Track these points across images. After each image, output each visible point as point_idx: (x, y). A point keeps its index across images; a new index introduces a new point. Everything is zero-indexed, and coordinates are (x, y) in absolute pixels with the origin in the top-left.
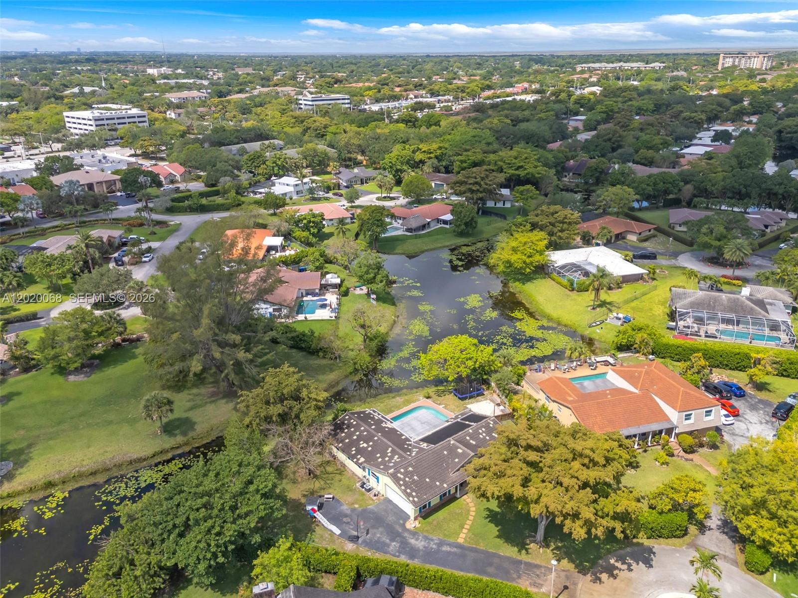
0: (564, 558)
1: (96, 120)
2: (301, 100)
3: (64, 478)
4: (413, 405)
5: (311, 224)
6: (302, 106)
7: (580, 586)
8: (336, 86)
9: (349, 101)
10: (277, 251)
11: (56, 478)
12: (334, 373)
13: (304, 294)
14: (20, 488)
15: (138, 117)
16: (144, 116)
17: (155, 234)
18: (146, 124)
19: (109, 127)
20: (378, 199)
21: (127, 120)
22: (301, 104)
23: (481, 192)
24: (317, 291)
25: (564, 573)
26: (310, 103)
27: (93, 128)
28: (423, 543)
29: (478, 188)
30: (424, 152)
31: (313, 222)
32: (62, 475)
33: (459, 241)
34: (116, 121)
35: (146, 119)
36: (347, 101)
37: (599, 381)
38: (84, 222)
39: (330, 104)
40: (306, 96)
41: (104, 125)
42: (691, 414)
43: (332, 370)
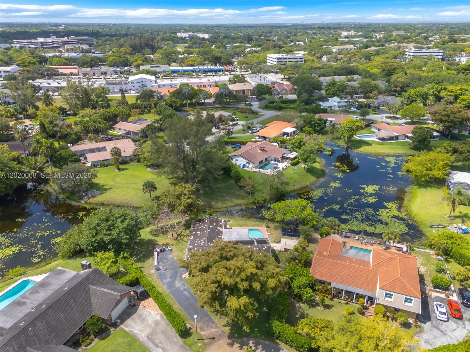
0: (229, 326)
1: (278, 59)
2: (407, 52)
3: (109, 204)
4: (256, 228)
5: (317, 125)
6: (407, 56)
7: (221, 342)
8: (449, 43)
9: (442, 54)
10: (288, 136)
11: (106, 203)
12: (243, 200)
13: (273, 159)
14: (94, 202)
15: (299, 58)
16: (303, 58)
17: (247, 117)
18: (303, 62)
19: (283, 63)
20: (387, 117)
21: (293, 60)
22: (406, 55)
23: (449, 122)
24: (280, 159)
25: (221, 332)
26: (412, 54)
27: (275, 63)
28: (180, 285)
29: (447, 119)
30: (449, 91)
31: (318, 123)
32: (108, 202)
33: (410, 152)
34: (288, 60)
35: (303, 60)
36: (440, 54)
37: (361, 253)
38: (224, 107)
39: (426, 56)
40: (411, 49)
41: (281, 62)
42: (392, 295)
43: (243, 199)
